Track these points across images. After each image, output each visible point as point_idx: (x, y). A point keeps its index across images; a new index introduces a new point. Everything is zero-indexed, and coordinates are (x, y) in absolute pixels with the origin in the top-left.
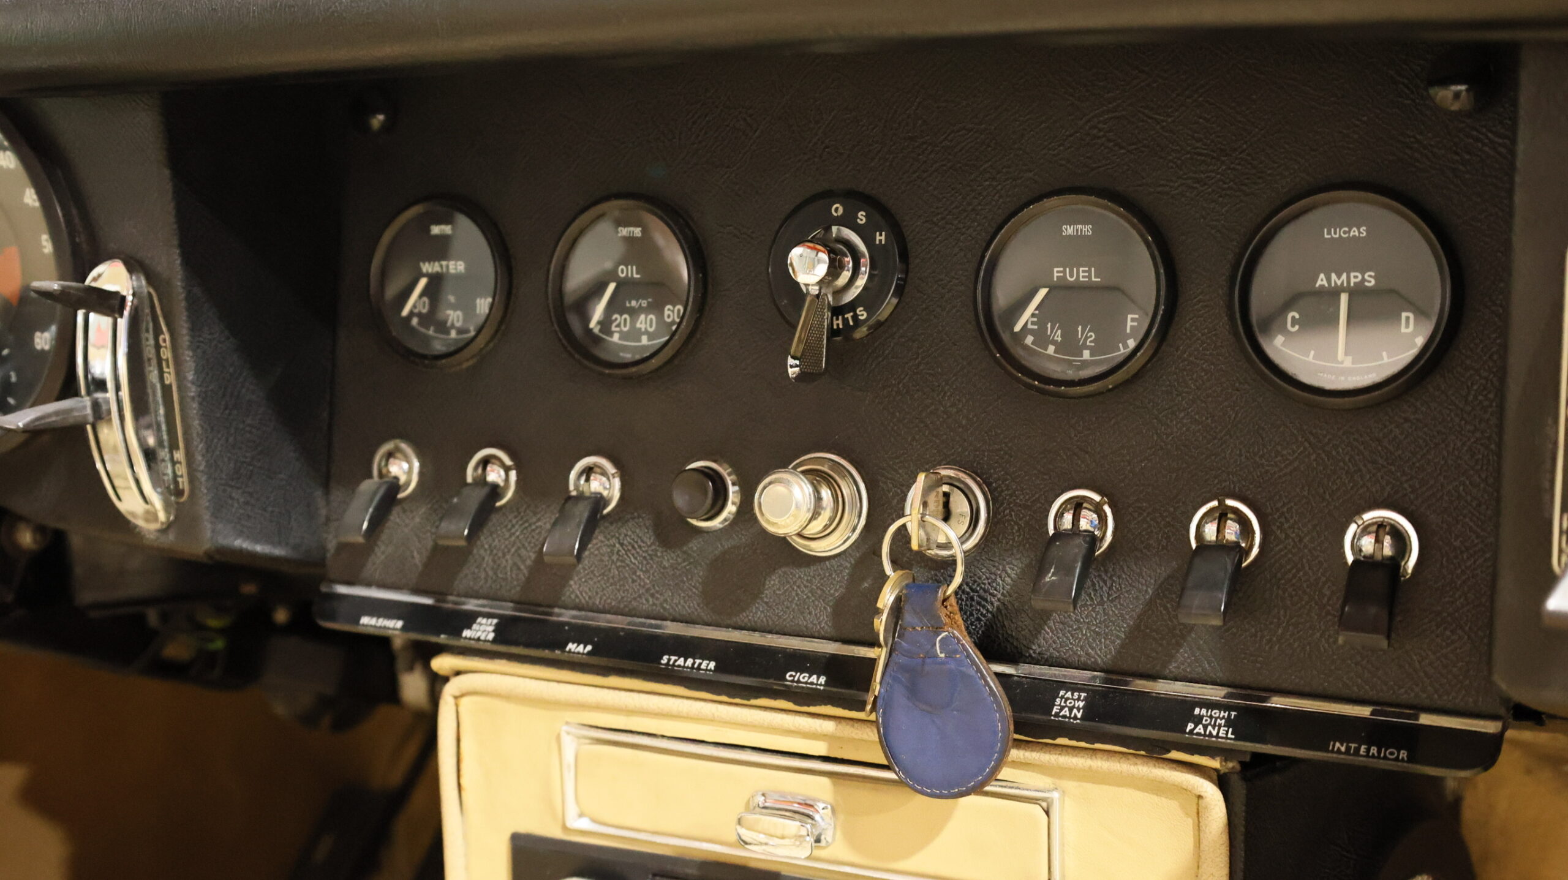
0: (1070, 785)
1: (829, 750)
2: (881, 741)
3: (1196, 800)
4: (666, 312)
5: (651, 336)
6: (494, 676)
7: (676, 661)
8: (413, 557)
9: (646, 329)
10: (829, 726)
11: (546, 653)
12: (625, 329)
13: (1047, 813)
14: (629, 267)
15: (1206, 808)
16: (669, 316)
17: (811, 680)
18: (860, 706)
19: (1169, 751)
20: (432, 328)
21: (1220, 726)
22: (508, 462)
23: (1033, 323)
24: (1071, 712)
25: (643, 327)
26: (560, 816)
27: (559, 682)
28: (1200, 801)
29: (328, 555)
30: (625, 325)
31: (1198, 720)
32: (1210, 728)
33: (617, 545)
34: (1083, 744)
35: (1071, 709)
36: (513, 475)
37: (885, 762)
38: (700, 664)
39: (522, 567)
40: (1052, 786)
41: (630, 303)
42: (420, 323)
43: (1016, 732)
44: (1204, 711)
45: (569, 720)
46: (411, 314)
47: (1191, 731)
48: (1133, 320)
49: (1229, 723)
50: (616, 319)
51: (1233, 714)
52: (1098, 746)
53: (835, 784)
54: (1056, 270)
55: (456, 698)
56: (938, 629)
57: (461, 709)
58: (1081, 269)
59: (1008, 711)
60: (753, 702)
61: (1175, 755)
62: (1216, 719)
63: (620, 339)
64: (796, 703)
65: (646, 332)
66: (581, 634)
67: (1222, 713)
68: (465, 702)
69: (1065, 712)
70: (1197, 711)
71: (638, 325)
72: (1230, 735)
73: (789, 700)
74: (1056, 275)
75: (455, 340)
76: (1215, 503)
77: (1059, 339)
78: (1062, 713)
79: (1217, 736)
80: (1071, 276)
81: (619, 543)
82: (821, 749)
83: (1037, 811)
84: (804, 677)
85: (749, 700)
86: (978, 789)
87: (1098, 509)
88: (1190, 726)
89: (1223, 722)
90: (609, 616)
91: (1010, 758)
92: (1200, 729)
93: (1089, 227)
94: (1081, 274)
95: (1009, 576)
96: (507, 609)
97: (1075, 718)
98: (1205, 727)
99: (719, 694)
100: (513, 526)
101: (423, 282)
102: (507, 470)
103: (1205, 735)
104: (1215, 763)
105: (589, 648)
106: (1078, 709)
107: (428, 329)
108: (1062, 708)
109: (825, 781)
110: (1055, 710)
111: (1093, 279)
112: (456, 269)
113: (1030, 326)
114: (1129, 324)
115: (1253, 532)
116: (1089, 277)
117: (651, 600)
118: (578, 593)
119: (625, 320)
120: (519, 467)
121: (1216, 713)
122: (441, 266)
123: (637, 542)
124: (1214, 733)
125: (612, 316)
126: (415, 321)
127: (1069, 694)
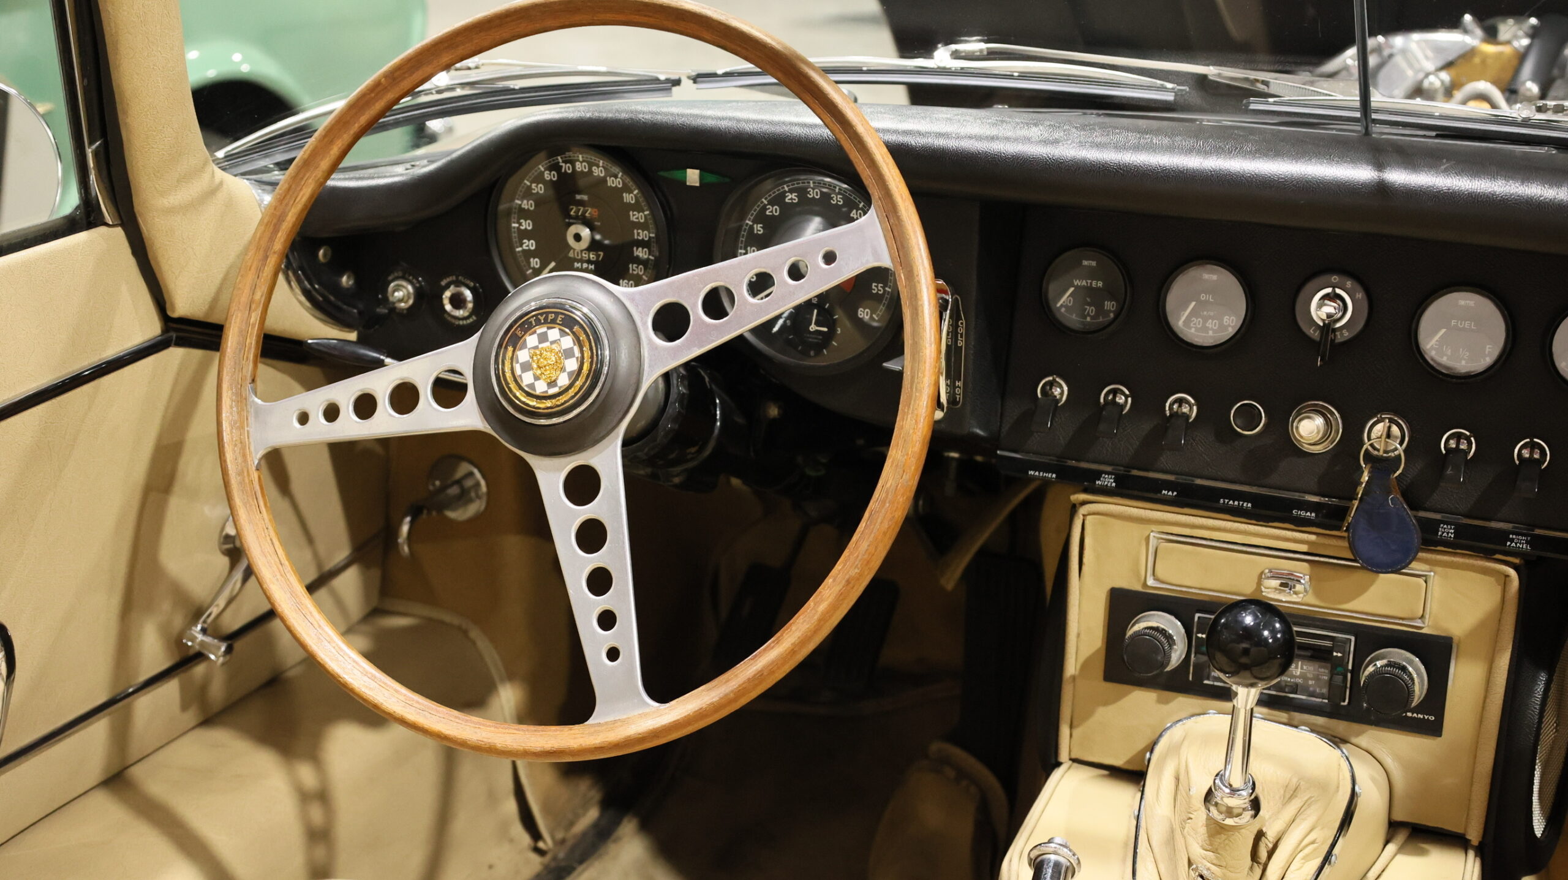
0: (1439, 569)
1: (1309, 548)
2: (1350, 547)
3: (1503, 577)
4: (1225, 320)
5: (1214, 331)
6: (1111, 506)
7: (1228, 502)
8: (1059, 439)
9: (1212, 327)
10: (1313, 537)
11: (1152, 495)
12: (1199, 326)
13: (1426, 582)
14: (1208, 296)
15: (1511, 581)
16: (1226, 322)
17: (1307, 514)
18: (1339, 528)
19: (1495, 555)
20: (1074, 315)
21: (1523, 543)
22: (1127, 392)
23: (1436, 345)
24: (1448, 534)
25: (1210, 326)
26: (1143, 578)
27: (1151, 510)
28: (1507, 579)
29: (1002, 435)
30: (1199, 324)
31: (1512, 541)
32: (1518, 544)
33: (1191, 440)
34: (1450, 550)
35: (1448, 533)
36: (1130, 400)
37: (1352, 557)
38: (1243, 504)
39: (1131, 449)
40: (1429, 570)
41: (1203, 313)
42: (1066, 311)
43: (1422, 545)
44: (1514, 537)
45: (1154, 530)
46: (1062, 305)
47: (1510, 545)
48: (1489, 348)
49: (1527, 542)
50: (1194, 321)
51: (1529, 538)
52: (1458, 551)
53: (1310, 565)
54: (1453, 321)
55: (1084, 515)
56: (1389, 493)
57: (1087, 522)
58: (1467, 322)
59: (1420, 534)
60: (1270, 524)
61: (1498, 556)
62: (1521, 540)
63: (1195, 331)
64: (1296, 526)
65: (1212, 329)
66: (1169, 486)
67: (1523, 538)
68: (1089, 518)
69: (1445, 534)
70: (1511, 536)
71: (1207, 325)
72: (1528, 548)
73: (1290, 524)
74: (1453, 323)
75: (1089, 322)
76: (1528, 440)
77: (1450, 354)
78: (1444, 535)
79: (1522, 548)
80: (1461, 324)
81: (1192, 439)
82: (1304, 548)
83: (1421, 581)
84: (1303, 513)
85: (1268, 523)
86: (1397, 571)
87: (1468, 439)
88: (1508, 543)
89: (1524, 542)
90: (1184, 477)
91: (1418, 556)
92: (1513, 544)
93: (1473, 302)
94: (1466, 325)
95: (1417, 468)
96: (1121, 470)
97: (1451, 537)
98: (1516, 544)
99: (1251, 519)
100: (1126, 426)
101: (1072, 289)
102: (1126, 397)
103: (1516, 547)
104: (1517, 561)
105: (1175, 493)
106: (1452, 533)
107: (1072, 315)
108: (1443, 533)
109: (1305, 564)
110: (1440, 533)
111: (1472, 327)
112: (1097, 285)
113: (1434, 346)
114: (1487, 350)
115: (1546, 454)
116: (1470, 326)
117: (1210, 469)
118: (1165, 463)
119: (1199, 321)
120: (1132, 395)
121: (1520, 537)
122: (1087, 283)
123: (1204, 439)
124: (1521, 546)
125: (1191, 318)
126: (1063, 310)
127: (1445, 526)
